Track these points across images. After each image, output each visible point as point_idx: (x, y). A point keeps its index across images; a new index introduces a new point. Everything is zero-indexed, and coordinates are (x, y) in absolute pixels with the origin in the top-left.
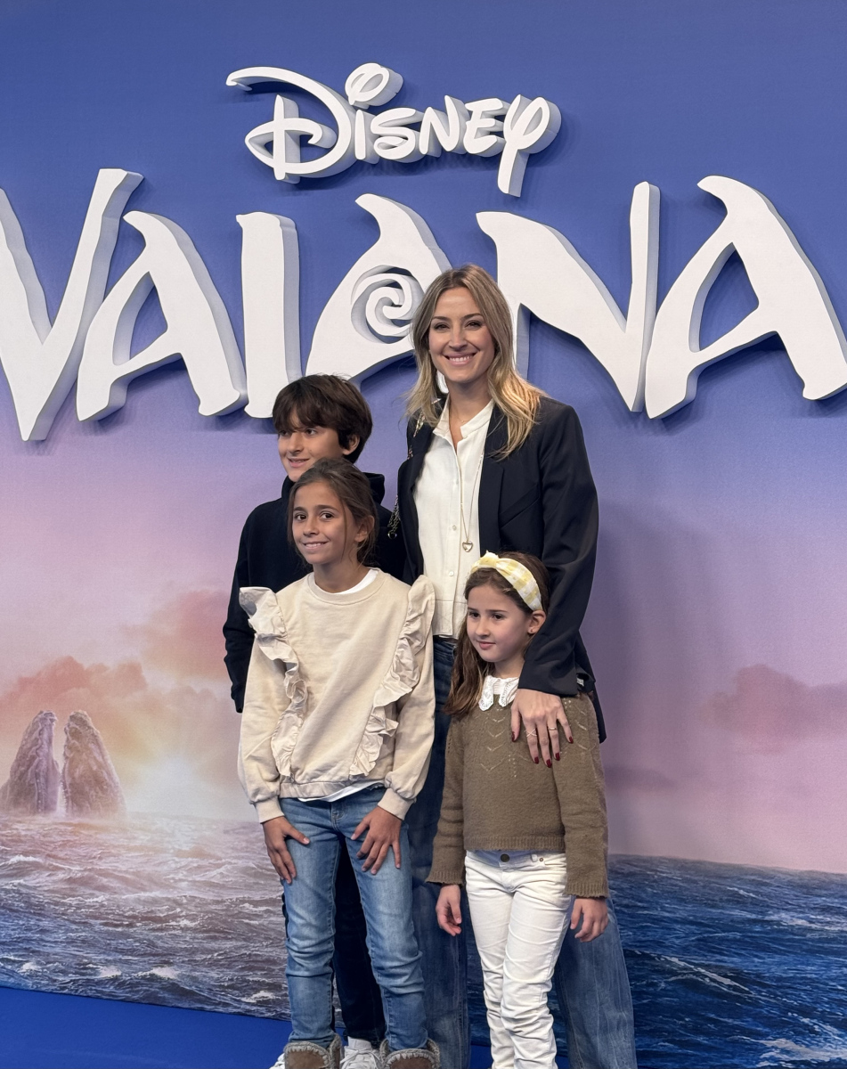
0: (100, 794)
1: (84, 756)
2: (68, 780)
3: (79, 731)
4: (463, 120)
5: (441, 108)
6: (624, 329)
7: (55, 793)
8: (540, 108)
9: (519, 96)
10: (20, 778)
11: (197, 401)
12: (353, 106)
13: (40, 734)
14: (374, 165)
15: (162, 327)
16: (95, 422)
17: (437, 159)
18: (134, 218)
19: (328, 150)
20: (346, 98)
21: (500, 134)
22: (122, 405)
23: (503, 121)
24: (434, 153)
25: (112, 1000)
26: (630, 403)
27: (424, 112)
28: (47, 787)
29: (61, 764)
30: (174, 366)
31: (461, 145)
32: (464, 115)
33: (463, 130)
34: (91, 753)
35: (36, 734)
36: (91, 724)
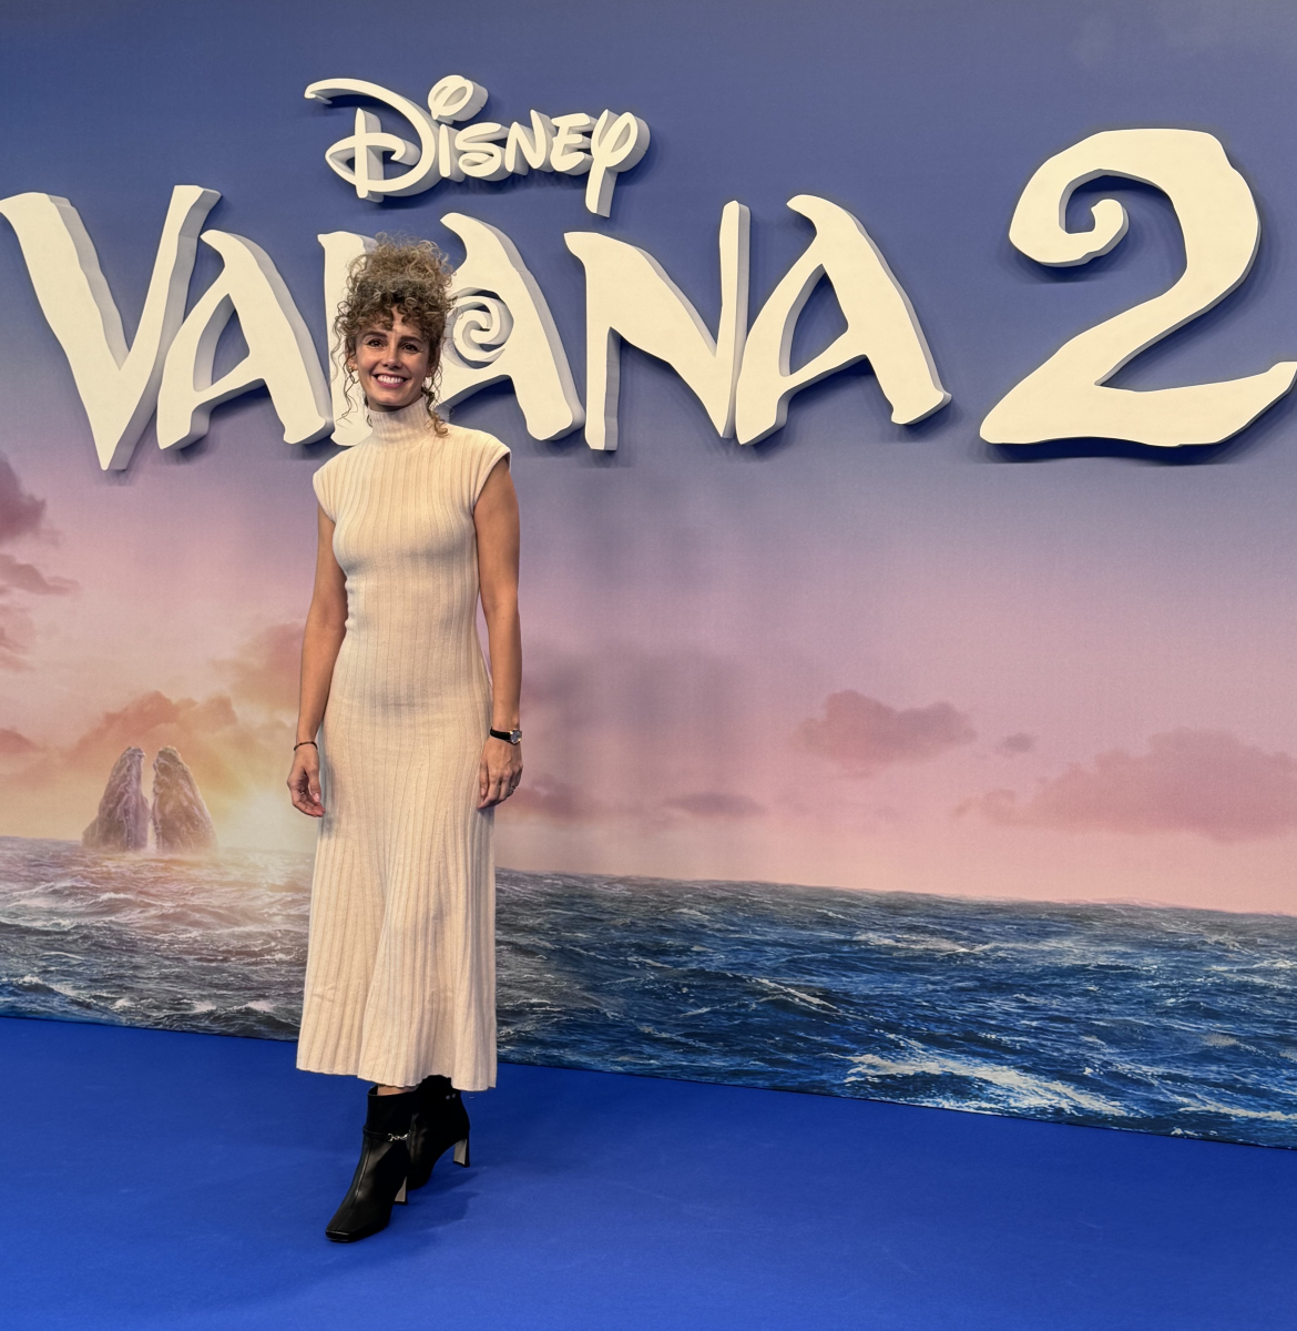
0: (192, 830)
1: (174, 792)
2: (158, 817)
3: (169, 767)
4: (549, 135)
5: (527, 123)
6: (714, 354)
7: (145, 830)
8: (628, 125)
9: (606, 111)
10: (109, 815)
11: (282, 429)
12: (437, 121)
13: (128, 770)
14: (459, 184)
15: (244, 351)
16: (177, 451)
17: (524, 177)
18: (213, 238)
19: (412, 167)
20: (429, 112)
21: (588, 151)
22: (204, 433)
23: (590, 137)
24: (522, 171)
25: (208, 1034)
26: (721, 428)
27: (509, 127)
28: (137, 824)
29: (150, 800)
30: (257, 393)
31: (547, 163)
32: (550, 131)
33: (550, 147)
34: (181, 788)
35: (124, 771)
36: (181, 760)
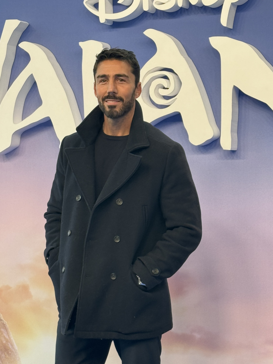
14: (153, 14)
15: (39, 103)
17: (187, 9)
18: (25, 46)
19: (128, 7)
22: (18, 146)
24: (186, 6)
30: (47, 124)
31: (200, 2)
34: (2, 334)
